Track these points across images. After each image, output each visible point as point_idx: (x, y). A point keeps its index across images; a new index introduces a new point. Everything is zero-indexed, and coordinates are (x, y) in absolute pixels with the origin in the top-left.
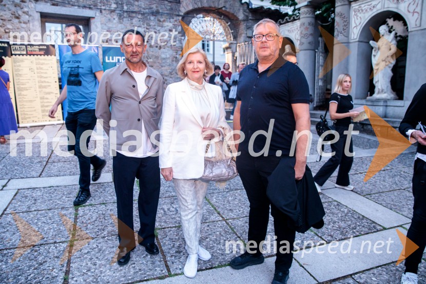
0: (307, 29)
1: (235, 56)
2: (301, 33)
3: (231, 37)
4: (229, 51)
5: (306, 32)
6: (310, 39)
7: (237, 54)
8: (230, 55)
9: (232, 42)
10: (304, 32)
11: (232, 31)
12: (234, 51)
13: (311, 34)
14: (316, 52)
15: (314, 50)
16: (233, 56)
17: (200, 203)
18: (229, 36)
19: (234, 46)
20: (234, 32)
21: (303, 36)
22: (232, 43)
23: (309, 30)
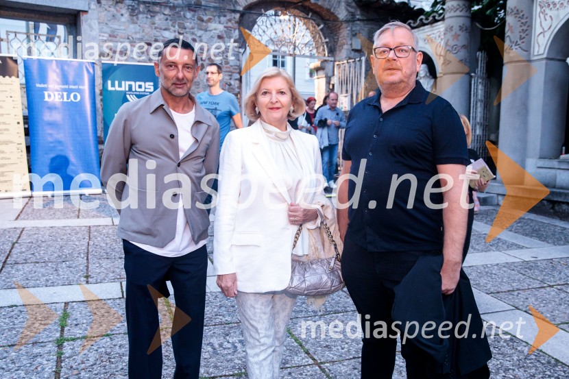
0: (456, 36)
1: (332, 82)
2: (446, 44)
3: (324, 50)
4: (321, 74)
5: (455, 42)
6: (462, 54)
7: (335, 80)
8: (323, 81)
9: (326, 58)
10: (452, 43)
11: (327, 40)
12: (330, 74)
13: (464, 46)
14: (471, 77)
15: (468, 74)
16: (328, 82)
17: (280, 335)
18: (322, 48)
19: (329, 66)
20: (330, 41)
21: (450, 49)
22: (326, 61)
23: (460, 38)
